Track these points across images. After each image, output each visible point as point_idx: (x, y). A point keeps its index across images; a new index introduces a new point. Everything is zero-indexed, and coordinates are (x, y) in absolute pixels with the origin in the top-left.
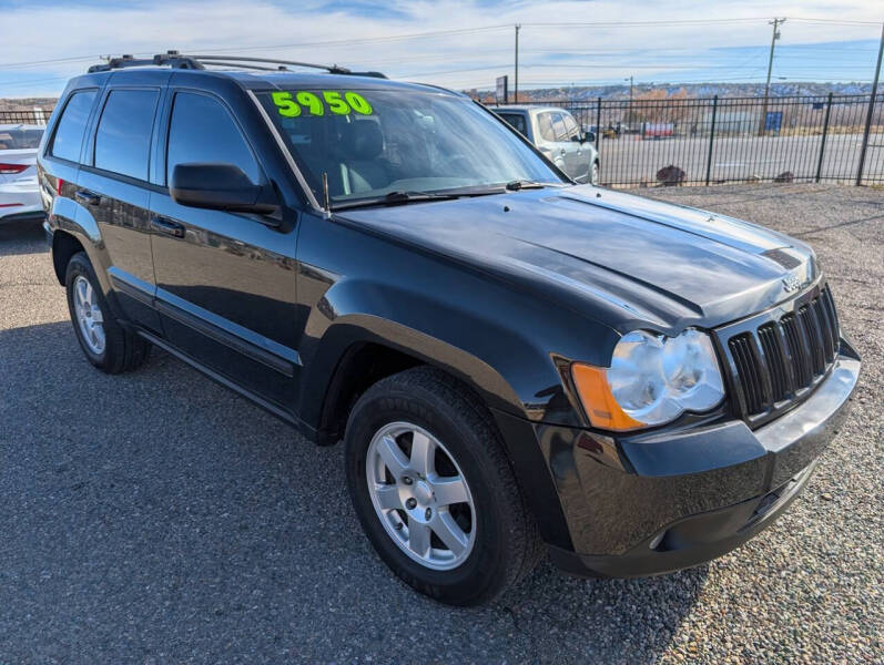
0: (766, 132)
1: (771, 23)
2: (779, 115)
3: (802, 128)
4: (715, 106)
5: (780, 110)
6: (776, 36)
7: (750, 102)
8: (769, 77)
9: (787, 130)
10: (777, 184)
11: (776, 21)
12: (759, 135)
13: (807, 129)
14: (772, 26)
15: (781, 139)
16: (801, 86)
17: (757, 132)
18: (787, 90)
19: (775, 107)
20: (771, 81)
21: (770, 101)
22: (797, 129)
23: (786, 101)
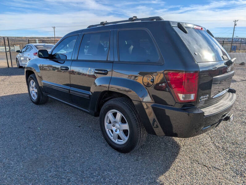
0: (232, 51)
1: (234, 21)
2: (235, 47)
3: (242, 50)
4: (223, 43)
5: (236, 45)
6: (235, 25)
7: (227, 43)
8: (233, 36)
9: (238, 51)
10: (241, 65)
11: (235, 21)
12: (230, 52)
13: (244, 51)
14: (234, 22)
15: (236, 53)
16: (242, 39)
17: (229, 51)
18: (237, 40)
19: (234, 44)
20: (234, 37)
21: (233, 43)
22: (241, 51)
23: (238, 43)
